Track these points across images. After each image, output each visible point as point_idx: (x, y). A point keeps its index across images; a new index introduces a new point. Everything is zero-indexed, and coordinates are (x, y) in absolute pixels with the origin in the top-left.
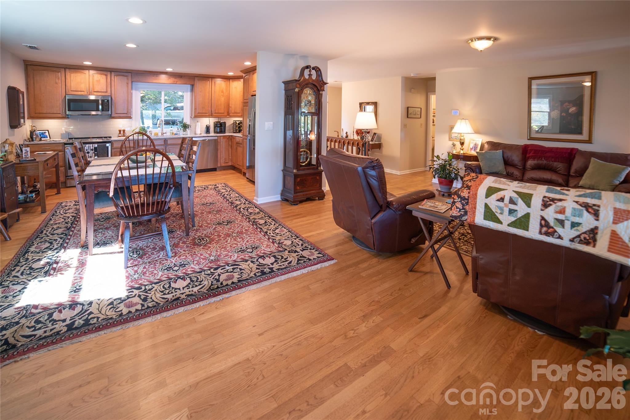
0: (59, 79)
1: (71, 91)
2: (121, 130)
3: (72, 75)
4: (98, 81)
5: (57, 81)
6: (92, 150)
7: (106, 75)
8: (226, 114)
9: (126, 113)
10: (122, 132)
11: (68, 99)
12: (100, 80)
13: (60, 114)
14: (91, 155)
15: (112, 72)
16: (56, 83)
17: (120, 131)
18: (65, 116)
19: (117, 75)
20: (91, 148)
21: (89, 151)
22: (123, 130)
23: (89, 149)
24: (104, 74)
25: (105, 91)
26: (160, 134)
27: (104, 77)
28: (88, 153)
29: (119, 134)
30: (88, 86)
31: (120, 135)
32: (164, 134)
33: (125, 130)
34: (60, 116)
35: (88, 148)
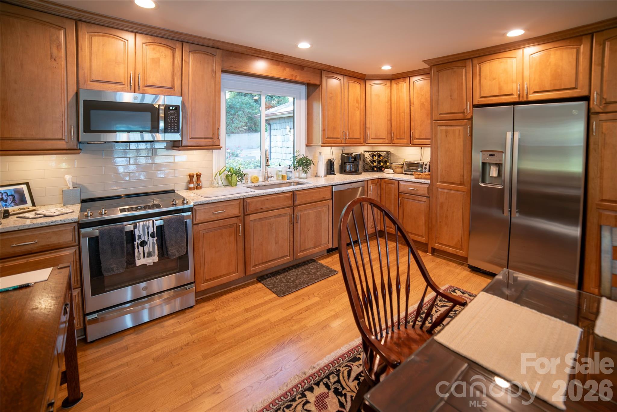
0: (59, 46)
1: (93, 81)
2: (193, 176)
3: (96, 39)
4: (156, 61)
5: (55, 51)
6: (152, 235)
7: (173, 49)
8: (362, 140)
9: (211, 136)
10: (195, 178)
11: (84, 101)
12: (158, 59)
13: (61, 139)
14: (151, 250)
15: (184, 44)
16: (52, 56)
17: (191, 177)
18: (75, 147)
19: (194, 52)
20: (151, 231)
21: (146, 239)
22: (197, 175)
23: (144, 235)
24: (167, 46)
25: (169, 85)
26: (261, 179)
27: (169, 52)
28: (144, 244)
29: (190, 183)
30: (131, 70)
31: (192, 186)
32: (269, 179)
33: (200, 175)
34: (62, 145)
35: (141, 233)
